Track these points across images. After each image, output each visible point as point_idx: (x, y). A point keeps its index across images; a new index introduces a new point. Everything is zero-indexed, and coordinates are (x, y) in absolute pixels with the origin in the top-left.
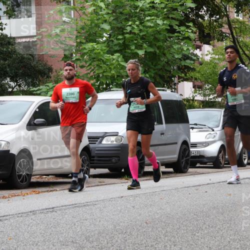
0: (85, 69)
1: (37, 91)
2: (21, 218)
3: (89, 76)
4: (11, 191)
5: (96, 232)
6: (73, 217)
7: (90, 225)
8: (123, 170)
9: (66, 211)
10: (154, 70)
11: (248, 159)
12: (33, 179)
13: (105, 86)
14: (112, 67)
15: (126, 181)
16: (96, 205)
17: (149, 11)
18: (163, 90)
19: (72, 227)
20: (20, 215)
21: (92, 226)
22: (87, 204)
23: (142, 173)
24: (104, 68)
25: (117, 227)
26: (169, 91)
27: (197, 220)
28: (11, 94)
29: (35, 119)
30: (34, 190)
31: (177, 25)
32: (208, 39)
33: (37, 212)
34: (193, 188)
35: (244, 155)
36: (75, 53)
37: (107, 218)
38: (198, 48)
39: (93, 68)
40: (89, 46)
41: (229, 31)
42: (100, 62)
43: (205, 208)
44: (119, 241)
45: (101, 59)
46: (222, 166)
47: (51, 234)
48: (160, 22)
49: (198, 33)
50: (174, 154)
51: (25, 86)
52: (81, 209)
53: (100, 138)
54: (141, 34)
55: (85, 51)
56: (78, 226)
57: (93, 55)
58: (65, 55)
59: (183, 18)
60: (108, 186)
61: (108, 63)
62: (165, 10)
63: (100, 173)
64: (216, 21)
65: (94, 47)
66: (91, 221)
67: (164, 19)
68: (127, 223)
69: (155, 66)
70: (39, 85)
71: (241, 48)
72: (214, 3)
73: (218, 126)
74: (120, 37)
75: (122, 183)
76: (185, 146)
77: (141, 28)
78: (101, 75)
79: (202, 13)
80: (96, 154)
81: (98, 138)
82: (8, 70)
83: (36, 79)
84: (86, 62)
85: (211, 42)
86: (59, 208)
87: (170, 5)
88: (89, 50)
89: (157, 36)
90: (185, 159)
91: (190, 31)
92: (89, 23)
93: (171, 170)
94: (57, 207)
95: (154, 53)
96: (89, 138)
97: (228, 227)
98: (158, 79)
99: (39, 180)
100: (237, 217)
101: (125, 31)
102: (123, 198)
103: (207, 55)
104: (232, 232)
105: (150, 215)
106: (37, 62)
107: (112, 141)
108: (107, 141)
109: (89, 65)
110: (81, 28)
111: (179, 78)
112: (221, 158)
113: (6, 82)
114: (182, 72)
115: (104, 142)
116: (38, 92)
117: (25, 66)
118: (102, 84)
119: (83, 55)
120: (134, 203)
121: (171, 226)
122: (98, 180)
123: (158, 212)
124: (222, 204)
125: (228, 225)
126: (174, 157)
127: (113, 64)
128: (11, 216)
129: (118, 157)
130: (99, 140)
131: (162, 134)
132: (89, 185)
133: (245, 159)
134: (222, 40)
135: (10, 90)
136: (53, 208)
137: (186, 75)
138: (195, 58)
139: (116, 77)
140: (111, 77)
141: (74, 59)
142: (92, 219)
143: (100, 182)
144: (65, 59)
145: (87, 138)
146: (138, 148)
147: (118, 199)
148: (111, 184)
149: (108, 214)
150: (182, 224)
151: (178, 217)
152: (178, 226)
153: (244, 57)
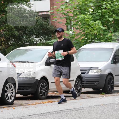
0: (79, 30)
1: (51, 43)
2: (43, 116)
3: (81, 34)
4: (36, 101)
6: (72, 116)
8: (101, 90)
9: (69, 113)
12: (49, 94)
13: (90, 40)
14: (95, 29)
15: (103, 96)
16: (85, 109)
20: (42, 115)
22: (80, 109)
23: (113, 91)
24: (90, 30)
28: (36, 45)
29: (50, 60)
30: (50, 100)
33: (52, 113)
36: (73, 21)
37: (92, 117)
39: (83, 29)
40: (82, 16)
42: (88, 26)
45: (89, 24)
51: (44, 40)
52: (77, 111)
53: (88, 71)
54: (112, 9)
55: (79, 19)
57: (84, 22)
58: (67, 22)
61: (93, 27)
63: (87, 91)
65: (85, 17)
70: (52, 40)
74: (100, 11)
75: (100, 97)
78: (88, 33)
80: (85, 80)
81: (86, 70)
82: (34, 31)
83: (50, 36)
84: (80, 26)
86: (64, 111)
88: (82, 19)
92: (81, 3)
94: (63, 110)
96: (81, 70)
99: (53, 95)
101: (102, 8)
102: (101, 106)
105: (118, 116)
106: (50, 26)
107: (95, 73)
108: (92, 72)
109: (81, 28)
110: (76, 6)
113: (33, 38)
115: (90, 73)
117: (43, 29)
118: (89, 39)
119: (78, 22)
120: (108, 108)
122: (86, 95)
127: (95, 27)
128: (37, 115)
129: (98, 82)
130: (87, 72)
132: (81, 98)
135: (35, 42)
136: (61, 111)
139: (97, 34)
140: (94, 35)
141: (72, 24)
142: (84, 117)
143: (88, 96)
144: (67, 24)
145: (80, 70)
146: (110, 77)
147: (98, 106)
148: (94, 97)
149: (93, 115)
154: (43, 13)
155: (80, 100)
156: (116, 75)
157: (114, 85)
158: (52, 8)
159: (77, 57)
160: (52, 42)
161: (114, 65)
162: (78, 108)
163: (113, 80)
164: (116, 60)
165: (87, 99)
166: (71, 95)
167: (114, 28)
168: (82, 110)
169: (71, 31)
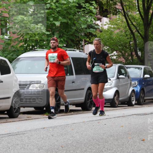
0: (16, 35)
3: (19, 40)
6: (8, 143)
7: (21, 149)
8: (45, 109)
9: (3, 139)
10: (67, 35)
11: (136, 101)
13: (31, 47)
14: (36, 33)
16: (25, 134)
18: (74, 50)
19: (7, 150)
21: (22, 149)
22: (18, 133)
23: (59, 110)
24: (30, 34)
25: (41, 150)
26: (78, 51)
27: (99, 145)
31: (83, 3)
32: (106, 13)
34: (96, 122)
35: (133, 98)
36: (9, 23)
37: (33, 143)
38: (99, 20)
39: (22, 34)
41: (121, 8)
43: (104, 136)
46: (116, 105)
49: (98, 9)
50: (82, 97)
52: (14, 137)
53: (28, 85)
56: (11, 149)
58: (1, 24)
60: (34, 120)
66: (21, 146)
68: (48, 147)
69: (67, 33)
71: (130, 20)
73: (113, 77)
75: (44, 118)
76: (89, 91)
78: (28, 39)
80: (25, 97)
81: (26, 85)
85: (108, 16)
89: (68, 11)
90: (90, 100)
91: (93, 7)
92: (19, 1)
93: (80, 108)
95: (67, 23)
96: (20, 85)
97: (121, 150)
98: (70, 42)
100: (128, 142)
102: (45, 129)
105: (64, 141)
107: (37, 88)
108: (33, 87)
110: (13, 4)
111: (85, 41)
112: (116, 100)
114: (88, 38)
115: (31, 88)
118: (29, 46)
120: (53, 132)
121: (80, 150)
122: (26, 116)
123: (70, 139)
124: (117, 133)
125: (121, 148)
126: (82, 99)
129: (41, 99)
130: (27, 87)
131: (73, 82)
132: (20, 120)
133: (133, 101)
134: (116, 14)
137: (90, 40)
138: (96, 27)
139: (39, 41)
140: (35, 41)
141: (8, 27)
142: (22, 144)
143: (28, 117)
144: (1, 27)
145: (18, 85)
147: (41, 129)
148: (36, 119)
149: (34, 141)
150: (88, 148)
151: (85, 142)
152: (85, 149)
153: (132, 27)
155: (18, 122)
157: (60, 102)
159: (14, 68)
162: (16, 133)
163: (59, 97)
165: (27, 121)
166: (7, 116)
167: (60, 32)
168: (21, 135)
169: (6, 35)
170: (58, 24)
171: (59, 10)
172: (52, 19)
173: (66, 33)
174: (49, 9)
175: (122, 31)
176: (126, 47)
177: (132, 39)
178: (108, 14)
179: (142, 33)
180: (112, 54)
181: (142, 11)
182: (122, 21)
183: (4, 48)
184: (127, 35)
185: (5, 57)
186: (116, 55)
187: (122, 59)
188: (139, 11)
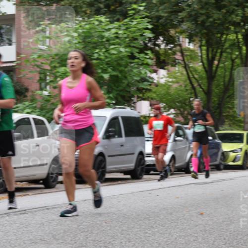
5: (62, 231)
9: (37, 213)
10: (117, 91)
17: (113, 40)
18: (124, 108)
23: (103, 179)
26: (128, 109)
27: (149, 220)
31: (137, 52)
32: (163, 64)
34: (147, 193)
36: (49, 76)
38: (155, 72)
41: (181, 58)
43: (156, 210)
44: (81, 238)
47: (22, 233)
48: (122, 50)
49: (155, 60)
54: (107, 60)
55: (58, 74)
58: (40, 77)
59: (142, 47)
62: (127, 40)
64: (170, 49)
67: (126, 47)
69: (117, 87)
71: (192, 73)
72: (169, 34)
75: (86, 188)
76: (141, 156)
77: (107, 54)
79: (159, 42)
86: (30, 211)
87: (131, 35)
88: (62, 74)
89: (120, 62)
90: (141, 167)
91: (147, 57)
93: (129, 176)
95: (117, 76)
98: (120, 99)
101: (93, 57)
102: (86, 202)
103: (162, 78)
104: (178, 230)
111: (138, 97)
112: (171, 166)
114: (140, 93)
116: (16, 109)
121: (127, 226)
124: (171, 205)
125: (175, 224)
126: (131, 165)
131: (122, 146)
134: (175, 66)
136: (25, 210)
137: (143, 96)
138: (151, 80)
141: (48, 81)
144: (40, 81)
146: (100, 158)
150: (137, 223)
151: (133, 217)
152: (132, 225)
153: (193, 80)
154: (5, 65)
156: (109, 156)
157: (106, 170)
158: (18, 58)
160: (17, 107)
161: (106, 141)
163: (104, 163)
164: (111, 134)
166: (42, 186)
167: (109, 86)
169: (45, 91)
170: (106, 76)
171: (109, 61)
172: (100, 71)
173: (115, 88)
174: (97, 59)
175: (181, 85)
176: (185, 104)
177: (193, 94)
178: (165, 66)
179: (205, 88)
180: (169, 112)
181: (205, 61)
182: (182, 74)
183: (42, 105)
184: (187, 90)
185: (44, 116)
186: (173, 114)
187: (181, 119)
188: (202, 62)
